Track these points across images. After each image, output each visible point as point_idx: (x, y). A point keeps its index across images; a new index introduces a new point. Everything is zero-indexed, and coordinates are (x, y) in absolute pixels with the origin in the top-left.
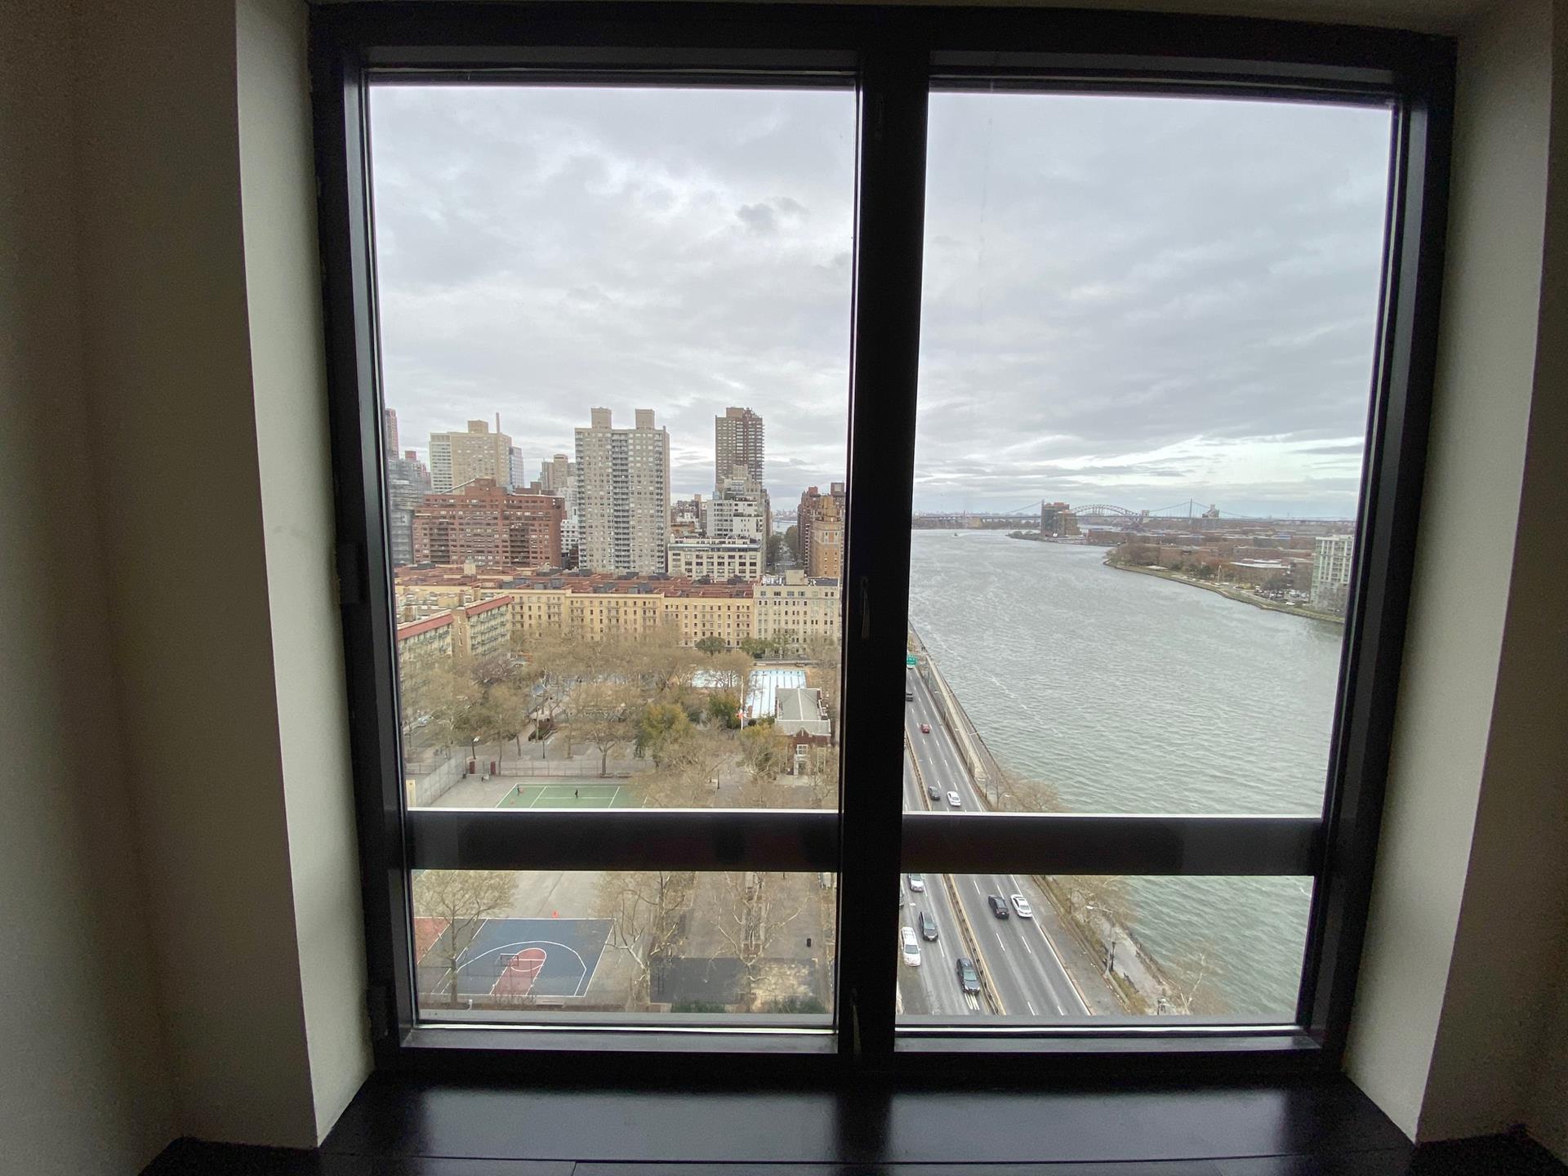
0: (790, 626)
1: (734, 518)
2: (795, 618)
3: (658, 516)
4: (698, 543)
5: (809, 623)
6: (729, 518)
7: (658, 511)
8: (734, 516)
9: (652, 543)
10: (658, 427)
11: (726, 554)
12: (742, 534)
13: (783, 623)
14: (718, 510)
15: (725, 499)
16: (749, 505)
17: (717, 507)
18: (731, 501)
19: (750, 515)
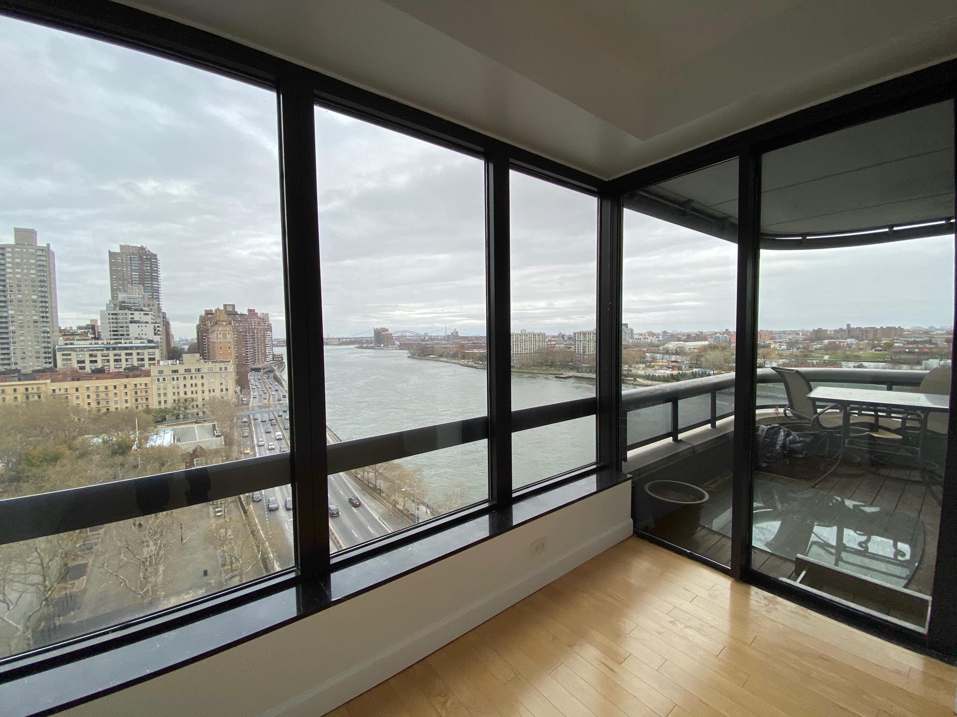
0: (189, 395)
1: (130, 325)
2: (194, 389)
3: (43, 322)
4: (91, 344)
5: (207, 392)
6: (124, 325)
7: (43, 317)
8: (131, 322)
9: (37, 345)
10: (41, 243)
11: (123, 352)
12: (139, 337)
13: (182, 395)
14: (113, 319)
15: (120, 309)
16: (147, 314)
17: (111, 316)
18: (126, 311)
19: (147, 323)
